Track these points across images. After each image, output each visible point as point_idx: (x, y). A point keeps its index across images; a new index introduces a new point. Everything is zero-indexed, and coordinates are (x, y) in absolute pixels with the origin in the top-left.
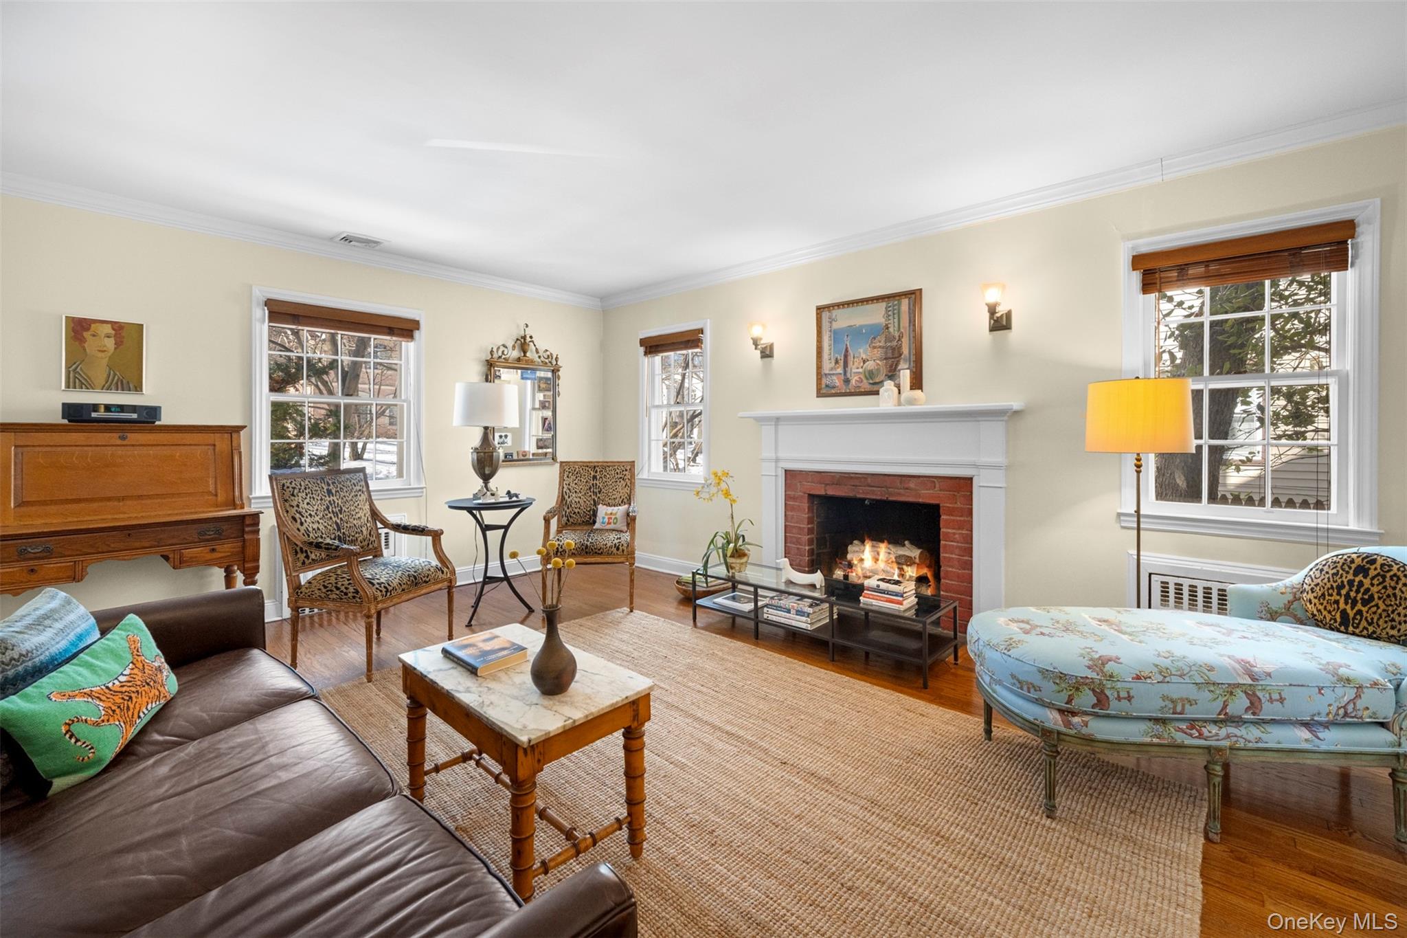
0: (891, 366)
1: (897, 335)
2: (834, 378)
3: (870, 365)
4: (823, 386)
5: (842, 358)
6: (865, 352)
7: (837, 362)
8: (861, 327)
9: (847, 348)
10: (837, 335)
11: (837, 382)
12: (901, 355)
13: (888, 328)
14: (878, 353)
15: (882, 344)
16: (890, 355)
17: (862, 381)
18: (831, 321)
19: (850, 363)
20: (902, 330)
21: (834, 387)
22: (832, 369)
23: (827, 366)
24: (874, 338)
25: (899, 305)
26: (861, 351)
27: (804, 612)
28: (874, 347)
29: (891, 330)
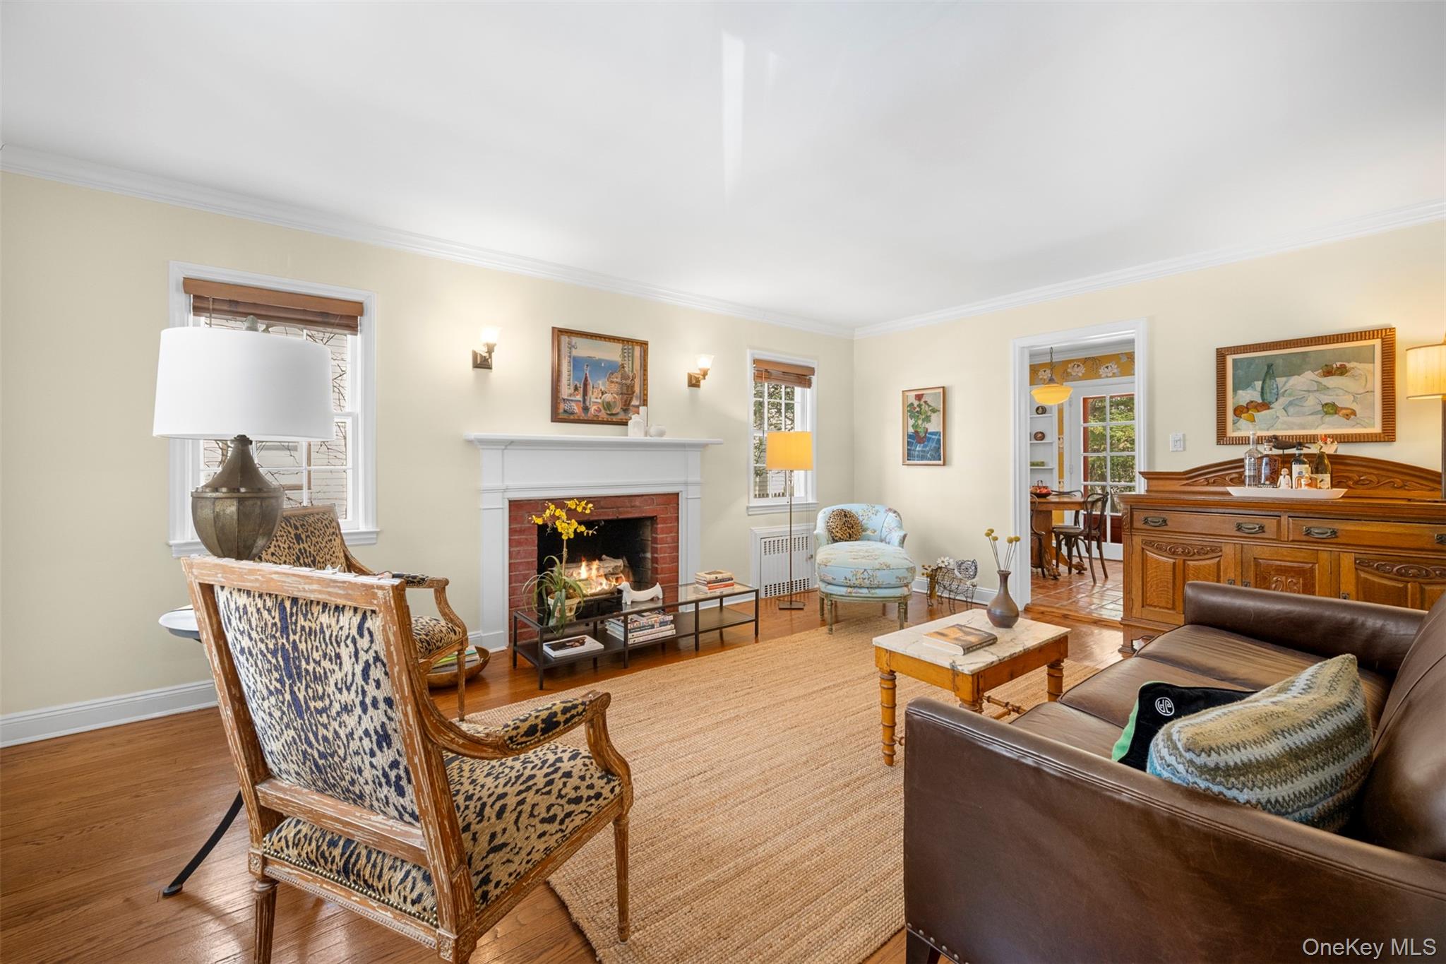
0: (626, 401)
1: (631, 375)
2: (573, 404)
3: (608, 397)
4: (561, 411)
5: (582, 386)
6: (603, 384)
7: (576, 389)
8: (600, 361)
9: (586, 378)
10: (577, 363)
11: (576, 408)
12: (634, 392)
13: (623, 367)
14: (615, 388)
15: (619, 380)
16: (625, 391)
17: (600, 411)
18: (571, 347)
19: (590, 393)
20: (635, 372)
21: (572, 413)
22: (571, 395)
23: (565, 391)
24: (612, 374)
25: (633, 349)
26: (600, 382)
27: (667, 622)
28: (612, 382)
29: (626, 369)
